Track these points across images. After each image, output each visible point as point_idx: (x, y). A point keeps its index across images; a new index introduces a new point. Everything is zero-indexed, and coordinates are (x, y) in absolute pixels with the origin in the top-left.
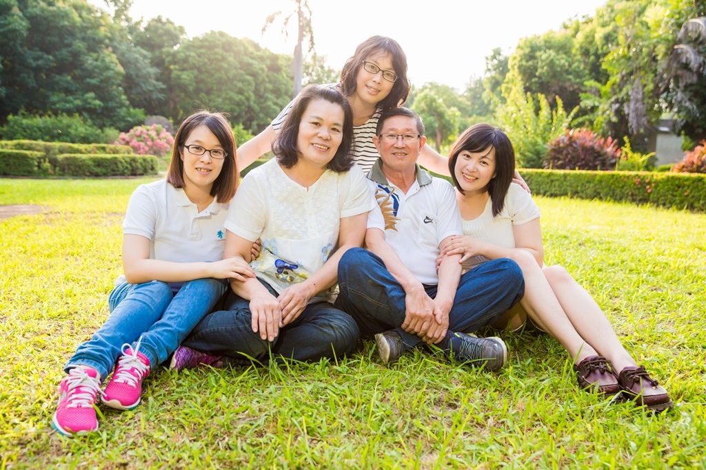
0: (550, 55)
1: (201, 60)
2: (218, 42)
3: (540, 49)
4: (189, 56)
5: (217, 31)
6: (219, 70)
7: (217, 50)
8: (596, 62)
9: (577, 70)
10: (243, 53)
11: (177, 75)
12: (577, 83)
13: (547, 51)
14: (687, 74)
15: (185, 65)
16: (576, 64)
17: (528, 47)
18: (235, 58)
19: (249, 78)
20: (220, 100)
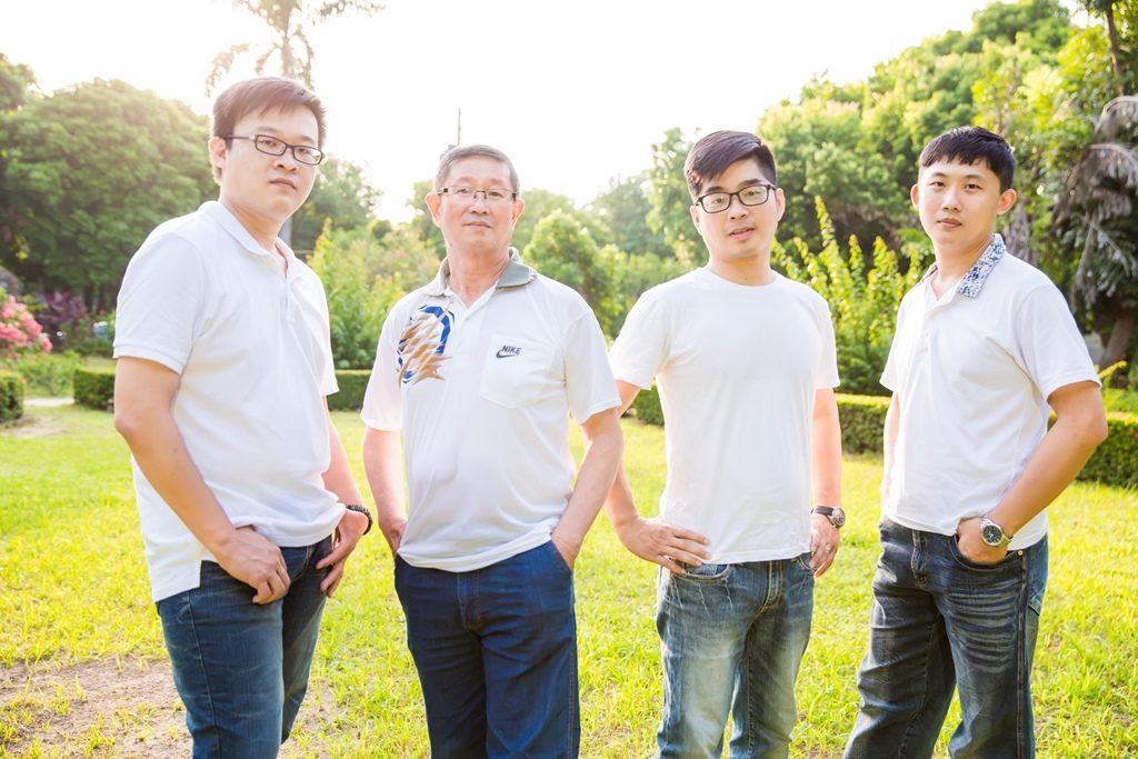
0: (830, 154)
1: (75, 138)
2: (112, 104)
3: (804, 141)
4: (49, 130)
5: (107, 80)
6: (116, 162)
7: (110, 121)
8: (907, 167)
9: (877, 181)
10: (168, 129)
11: (21, 171)
12: (881, 208)
13: (824, 145)
14: (1112, 197)
15: (40, 150)
16: (874, 171)
17: (781, 135)
18: (151, 139)
19: (188, 181)
20: (122, 226)
